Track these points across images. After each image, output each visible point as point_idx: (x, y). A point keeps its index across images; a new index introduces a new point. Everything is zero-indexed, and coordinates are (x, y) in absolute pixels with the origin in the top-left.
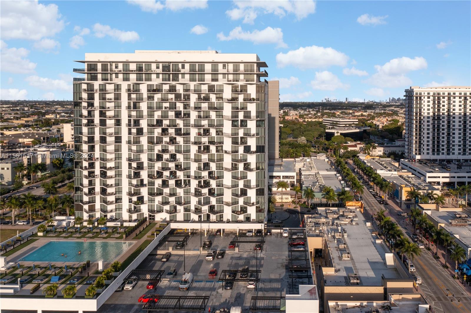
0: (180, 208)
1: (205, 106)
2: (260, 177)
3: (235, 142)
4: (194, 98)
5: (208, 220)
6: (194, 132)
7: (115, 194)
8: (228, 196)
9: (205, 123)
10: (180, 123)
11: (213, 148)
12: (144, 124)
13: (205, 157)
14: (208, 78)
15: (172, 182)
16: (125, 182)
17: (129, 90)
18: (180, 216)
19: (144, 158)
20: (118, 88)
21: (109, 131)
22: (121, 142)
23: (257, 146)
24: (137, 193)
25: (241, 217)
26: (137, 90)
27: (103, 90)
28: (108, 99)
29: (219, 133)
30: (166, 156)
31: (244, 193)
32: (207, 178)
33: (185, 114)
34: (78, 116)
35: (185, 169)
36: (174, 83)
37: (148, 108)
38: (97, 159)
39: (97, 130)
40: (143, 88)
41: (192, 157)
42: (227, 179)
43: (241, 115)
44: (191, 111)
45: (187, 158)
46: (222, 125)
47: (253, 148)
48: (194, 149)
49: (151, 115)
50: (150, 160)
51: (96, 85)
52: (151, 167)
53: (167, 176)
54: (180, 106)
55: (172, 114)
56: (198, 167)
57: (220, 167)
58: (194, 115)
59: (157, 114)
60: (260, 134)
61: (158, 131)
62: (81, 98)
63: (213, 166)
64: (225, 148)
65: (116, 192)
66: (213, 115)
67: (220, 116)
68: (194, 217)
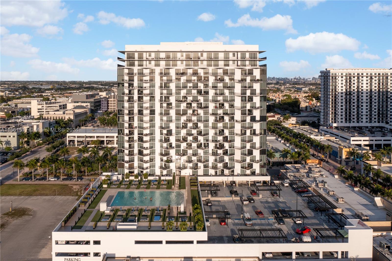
0: (201, 165)
1: (220, 85)
2: (263, 140)
3: (243, 113)
4: (212, 79)
5: (222, 174)
6: (212, 106)
7: (149, 155)
8: (238, 156)
9: (220, 98)
10: (201, 99)
11: (227, 118)
12: (172, 99)
13: (220, 125)
14: (221, 64)
15: (194, 145)
16: (157, 145)
17: (161, 73)
18: (201, 172)
19: (173, 126)
20: (152, 72)
21: (145, 105)
22: (154, 114)
23: (261, 117)
24: (167, 154)
25: (248, 172)
26: (167, 74)
27: (141, 74)
28: (145, 81)
29: (232, 106)
30: (190, 125)
31: (250, 153)
32: (222, 142)
33: (204, 92)
34: (121, 94)
35: (204, 135)
36: (196, 68)
37: (176, 87)
38: (136, 127)
39: (136, 105)
40: (172, 72)
41: (210, 125)
42: (238, 142)
43: (248, 93)
44: (210, 90)
45: (206, 126)
46: (234, 100)
47: (258, 118)
48: (212, 119)
49: (178, 93)
50: (177, 127)
51: (136, 69)
52: (178, 133)
53: (191, 140)
54: (201, 86)
55: (194, 92)
56: (215, 133)
57: (232, 133)
58: (212, 92)
59: (183, 92)
60: (263, 107)
61: (183, 106)
62: (123, 80)
63: (227, 132)
64: (235, 118)
65: (150, 153)
66: (227, 92)
67: (232, 93)
68: (212, 172)
